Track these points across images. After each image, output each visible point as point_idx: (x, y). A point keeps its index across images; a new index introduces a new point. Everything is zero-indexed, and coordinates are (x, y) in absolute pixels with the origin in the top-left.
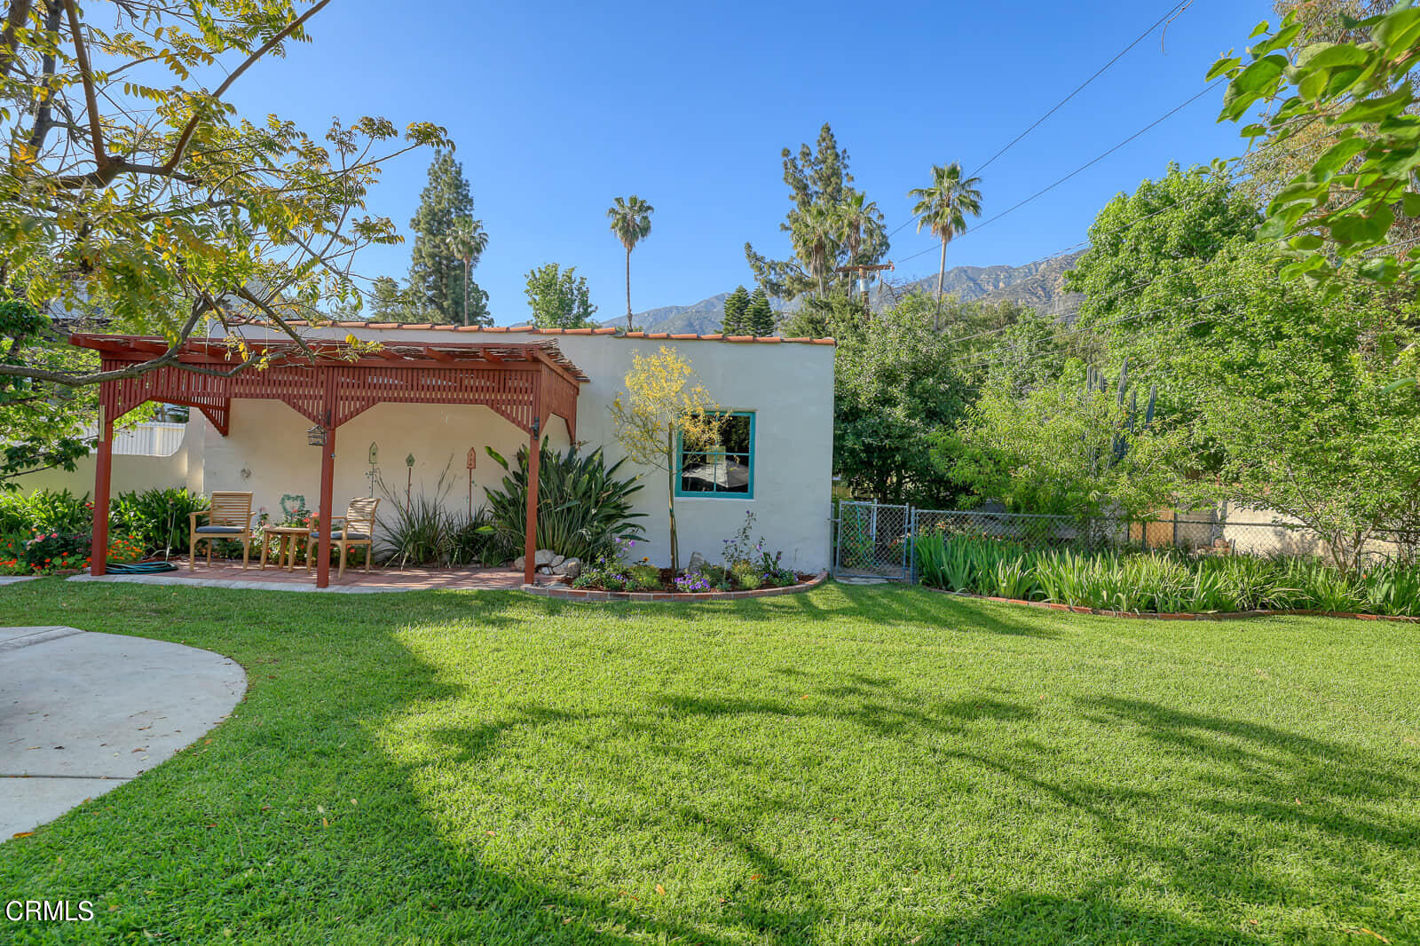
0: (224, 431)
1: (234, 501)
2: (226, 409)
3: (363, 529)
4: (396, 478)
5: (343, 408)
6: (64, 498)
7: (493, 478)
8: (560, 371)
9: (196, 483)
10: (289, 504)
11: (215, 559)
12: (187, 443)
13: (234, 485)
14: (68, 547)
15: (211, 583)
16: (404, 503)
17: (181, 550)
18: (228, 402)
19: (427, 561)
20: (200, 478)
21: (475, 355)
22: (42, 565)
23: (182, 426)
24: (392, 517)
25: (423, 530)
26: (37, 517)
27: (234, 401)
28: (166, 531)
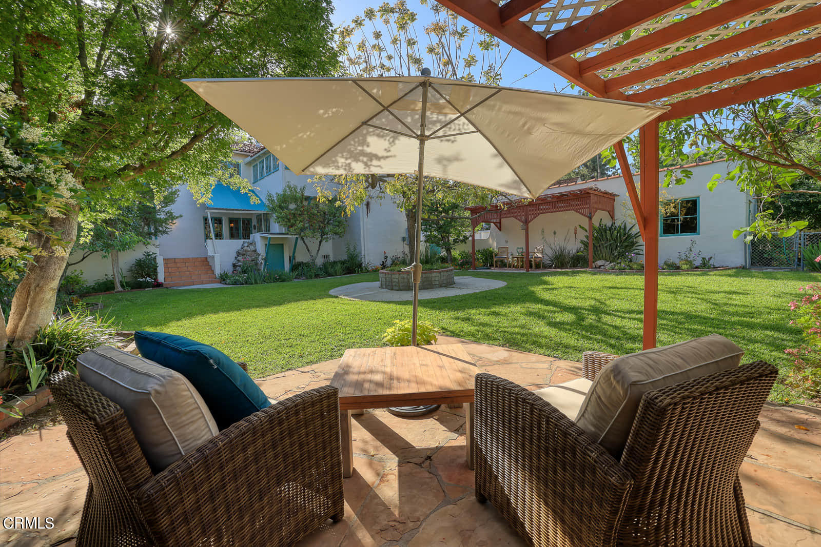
0: (500, 230)
1: (504, 249)
2: (500, 223)
3: (539, 255)
4: (550, 239)
5: (530, 217)
6: (464, 252)
7: (582, 235)
8: (602, 195)
9: (494, 246)
10: (519, 250)
11: (500, 267)
12: (491, 235)
13: (503, 245)
14: (467, 263)
15: (498, 271)
16: (553, 246)
17: (492, 265)
18: (500, 220)
19: (562, 267)
20: (495, 244)
21: (567, 195)
22: (462, 267)
23: (489, 231)
24: (550, 252)
25: (560, 256)
26: (459, 257)
27: (502, 219)
28: (487, 260)
